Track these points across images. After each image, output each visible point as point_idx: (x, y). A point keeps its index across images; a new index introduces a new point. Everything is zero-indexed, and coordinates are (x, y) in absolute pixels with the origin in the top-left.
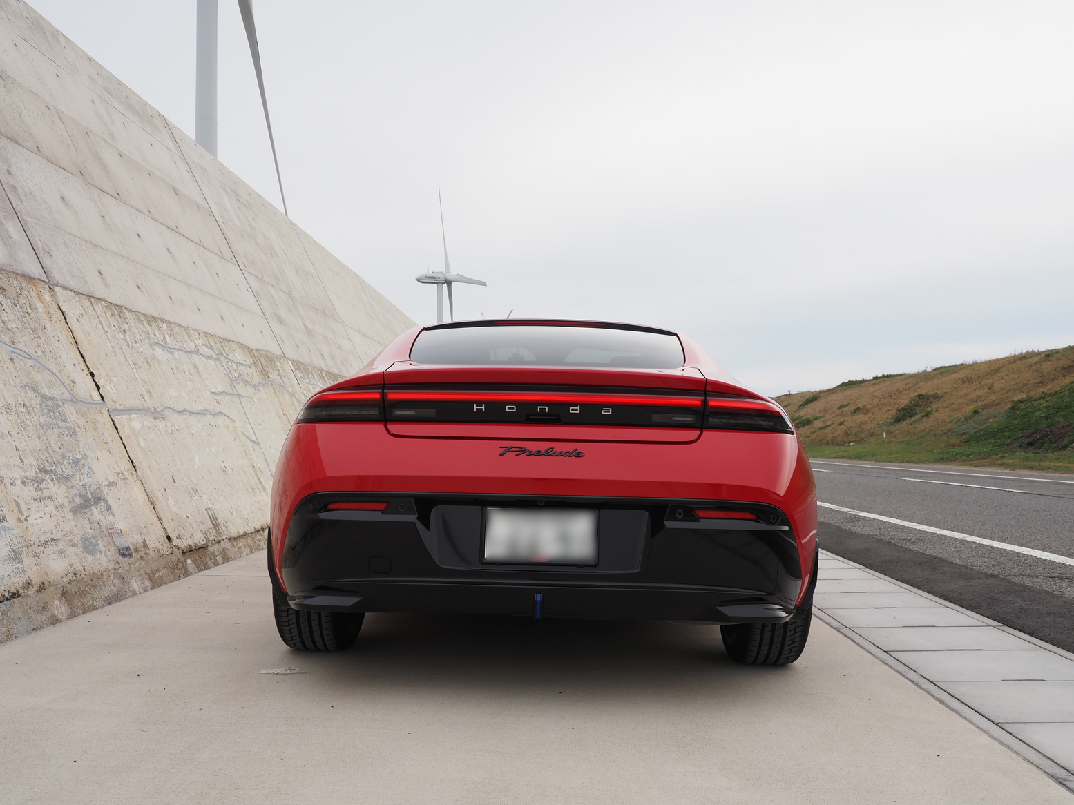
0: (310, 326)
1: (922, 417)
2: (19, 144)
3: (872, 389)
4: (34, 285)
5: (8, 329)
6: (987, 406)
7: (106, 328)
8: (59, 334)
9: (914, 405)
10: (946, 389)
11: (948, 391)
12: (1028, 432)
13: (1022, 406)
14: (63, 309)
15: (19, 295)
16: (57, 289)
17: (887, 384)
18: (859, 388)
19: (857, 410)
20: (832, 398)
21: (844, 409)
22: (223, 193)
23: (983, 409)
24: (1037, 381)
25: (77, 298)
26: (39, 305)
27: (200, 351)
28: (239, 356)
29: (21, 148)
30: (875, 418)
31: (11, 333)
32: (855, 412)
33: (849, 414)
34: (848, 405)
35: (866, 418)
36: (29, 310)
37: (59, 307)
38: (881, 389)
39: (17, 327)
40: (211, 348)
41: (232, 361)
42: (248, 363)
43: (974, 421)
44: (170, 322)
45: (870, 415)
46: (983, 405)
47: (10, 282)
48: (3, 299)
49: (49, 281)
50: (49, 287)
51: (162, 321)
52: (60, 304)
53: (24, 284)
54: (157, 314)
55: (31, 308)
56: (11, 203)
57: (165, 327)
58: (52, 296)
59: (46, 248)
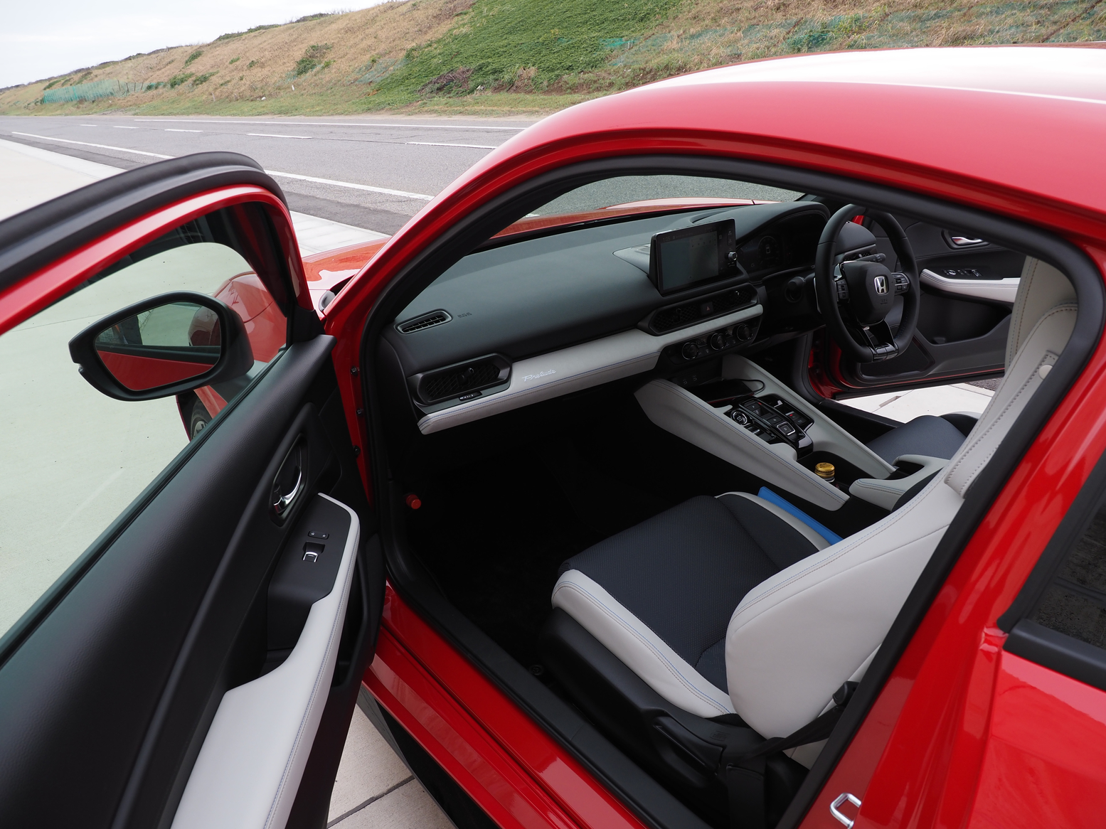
1: (323, 68)
3: (256, 42)
6: (382, 55)
9: (310, 57)
10: (333, 39)
11: (336, 41)
12: (434, 78)
13: (415, 53)
17: (269, 36)
18: (241, 41)
19: (252, 64)
20: (217, 52)
21: (238, 63)
23: (379, 58)
24: (416, 29)
30: (274, 71)
32: (251, 66)
33: (245, 68)
34: (238, 59)
35: (266, 71)
38: (265, 41)
43: (375, 70)
45: (267, 69)
46: (377, 54)
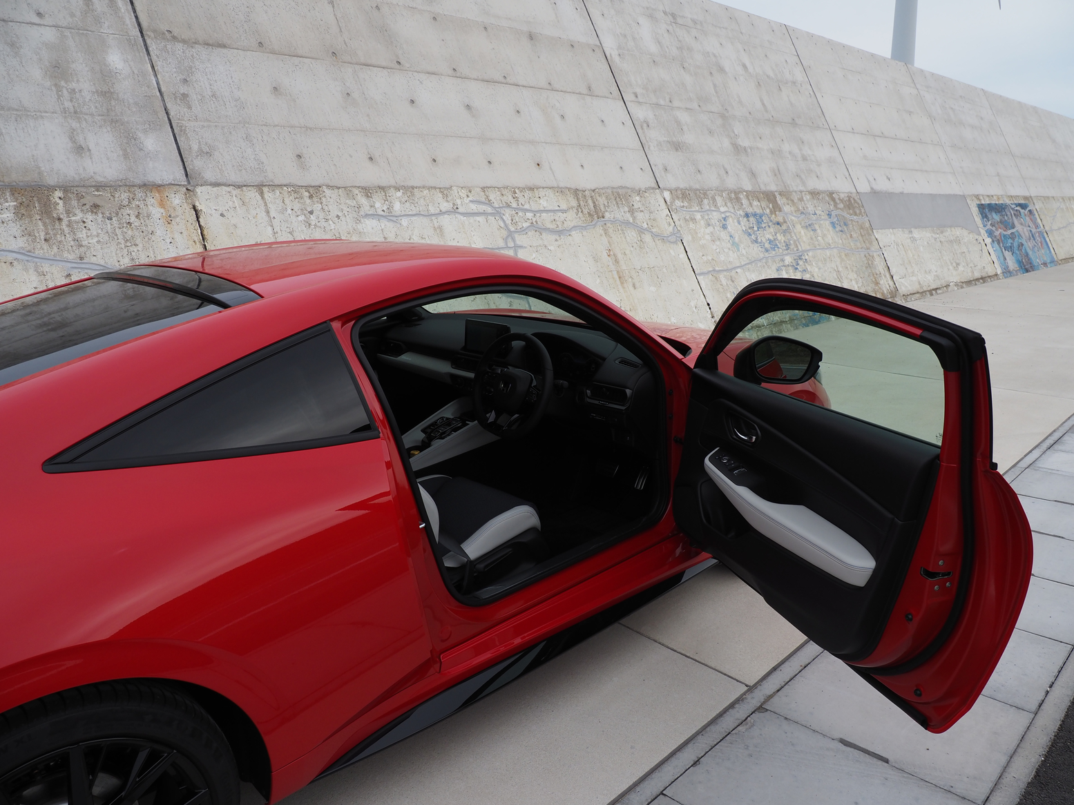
0: (744, 142)
2: (224, 46)
4: (159, 192)
5: (81, 246)
7: (272, 214)
8: (177, 236)
14: (199, 207)
15: (121, 207)
16: (199, 190)
22: (642, 20)
25: (236, 192)
26: (156, 212)
27: (461, 210)
28: (548, 201)
29: (225, 51)
31: (82, 249)
36: (133, 219)
37: (194, 207)
39: (98, 242)
40: (489, 203)
41: (526, 211)
42: (564, 206)
44: (413, 188)
47: (114, 197)
48: (90, 217)
49: (189, 183)
50: (187, 189)
51: (397, 189)
52: (197, 204)
53: (140, 194)
54: (392, 183)
55: (137, 217)
56: (167, 113)
57: (399, 194)
58: (186, 198)
59: (206, 149)
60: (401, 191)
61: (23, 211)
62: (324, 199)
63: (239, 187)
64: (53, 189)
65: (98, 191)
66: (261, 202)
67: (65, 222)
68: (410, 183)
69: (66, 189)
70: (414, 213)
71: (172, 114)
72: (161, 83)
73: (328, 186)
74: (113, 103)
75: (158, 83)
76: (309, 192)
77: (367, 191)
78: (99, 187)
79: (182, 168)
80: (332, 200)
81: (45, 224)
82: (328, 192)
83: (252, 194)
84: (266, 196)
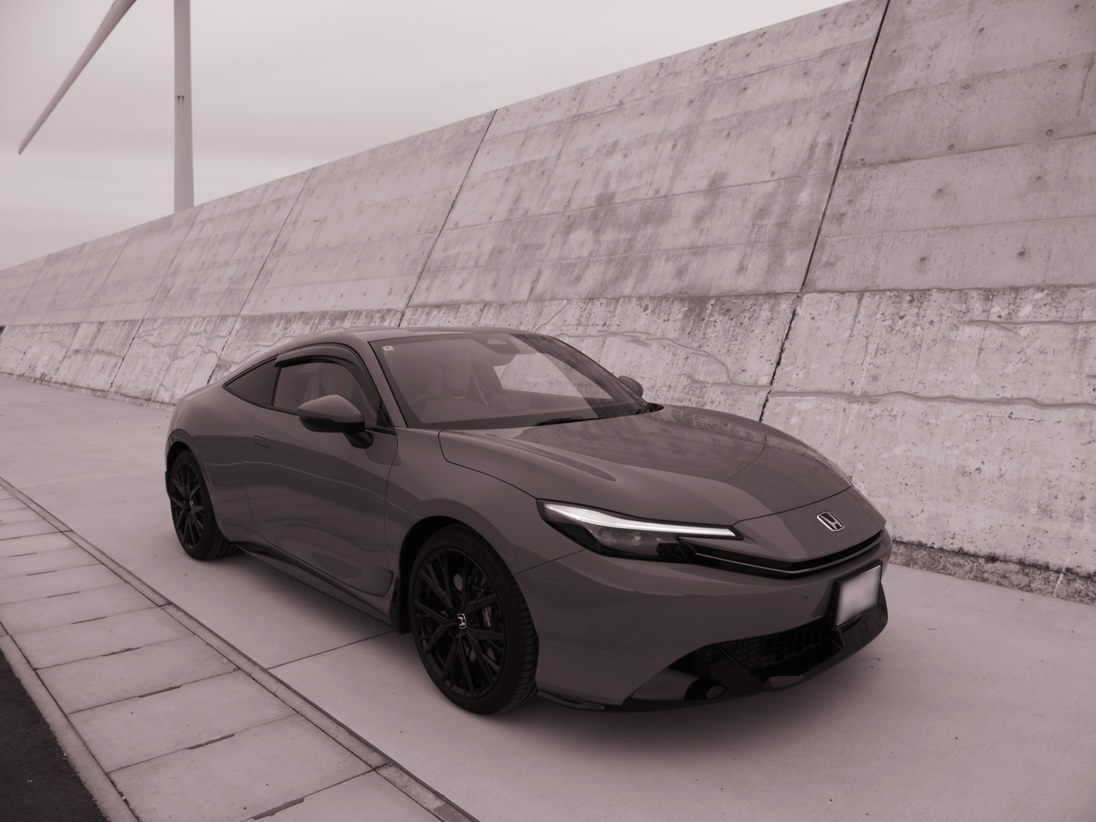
2: (908, 160)
4: (775, 299)
7: (860, 318)
16: (806, 296)
25: (837, 297)
26: (765, 315)
29: (906, 164)
36: (746, 320)
37: (794, 312)
47: (743, 303)
48: (721, 318)
49: (801, 290)
50: (798, 296)
51: (1040, 289)
52: (798, 309)
53: (761, 300)
54: (1038, 280)
55: (750, 319)
56: (819, 233)
57: (1040, 295)
58: (793, 304)
59: (832, 260)
60: (1045, 292)
61: (688, 314)
62: (925, 304)
63: (843, 293)
64: (710, 298)
65: (736, 299)
66: (855, 307)
67: (705, 321)
68: (1066, 281)
69: (718, 298)
70: (1050, 319)
71: (822, 232)
72: (829, 207)
73: (940, 290)
74: (783, 231)
75: (826, 209)
76: (912, 296)
77: (989, 294)
78: (738, 296)
79: (803, 279)
80: (936, 304)
81: (694, 323)
82: (935, 295)
83: (851, 300)
84: (863, 302)
